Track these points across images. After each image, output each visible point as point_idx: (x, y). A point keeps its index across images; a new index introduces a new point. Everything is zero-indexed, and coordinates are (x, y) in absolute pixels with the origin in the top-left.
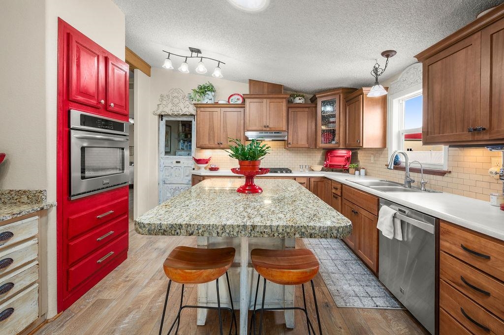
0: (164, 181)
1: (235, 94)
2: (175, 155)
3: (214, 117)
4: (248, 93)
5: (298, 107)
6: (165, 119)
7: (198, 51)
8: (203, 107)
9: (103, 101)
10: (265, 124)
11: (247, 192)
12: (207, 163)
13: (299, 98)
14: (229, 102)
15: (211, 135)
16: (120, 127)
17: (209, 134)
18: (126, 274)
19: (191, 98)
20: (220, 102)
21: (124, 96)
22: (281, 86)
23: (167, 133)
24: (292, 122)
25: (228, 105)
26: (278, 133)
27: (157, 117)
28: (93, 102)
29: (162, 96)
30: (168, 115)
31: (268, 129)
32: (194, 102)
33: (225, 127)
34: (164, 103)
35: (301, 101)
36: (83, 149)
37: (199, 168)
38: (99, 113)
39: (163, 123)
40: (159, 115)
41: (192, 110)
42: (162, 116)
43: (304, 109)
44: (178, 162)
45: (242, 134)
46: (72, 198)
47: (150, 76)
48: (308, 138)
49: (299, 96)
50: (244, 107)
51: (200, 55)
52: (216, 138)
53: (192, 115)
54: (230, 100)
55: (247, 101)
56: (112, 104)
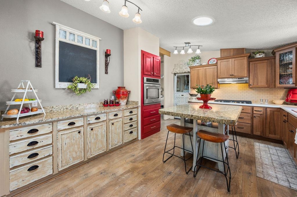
0: (176, 104)
1: (212, 59)
2: (182, 92)
3: (200, 72)
4: (220, 57)
5: (258, 61)
6: (177, 75)
7: (189, 43)
8: (194, 68)
9: (152, 73)
10: (231, 74)
11: (203, 108)
12: (196, 96)
13: (259, 54)
14: (208, 63)
15: (198, 81)
16: (157, 81)
17: (197, 81)
18: (159, 136)
19: (188, 64)
20: (203, 64)
21: (159, 69)
22: (243, 49)
23: (178, 81)
24: (253, 71)
25: (208, 65)
26: (241, 78)
27: (173, 75)
28: (149, 74)
29: (175, 65)
30: (178, 73)
31: (233, 77)
32: (190, 66)
33: (206, 77)
34: (176, 67)
35: (261, 56)
36: (147, 89)
37: (192, 99)
38: (151, 77)
39: (176, 77)
40: (174, 74)
41: (189, 70)
42: (175, 74)
43: (263, 61)
44: (182, 95)
45: (216, 80)
46: (144, 105)
47: (170, 56)
48: (267, 81)
49: (260, 52)
50: (217, 65)
51: (190, 45)
52: (200, 83)
53: (189, 72)
54: (209, 62)
55: (219, 61)
56: (155, 73)
